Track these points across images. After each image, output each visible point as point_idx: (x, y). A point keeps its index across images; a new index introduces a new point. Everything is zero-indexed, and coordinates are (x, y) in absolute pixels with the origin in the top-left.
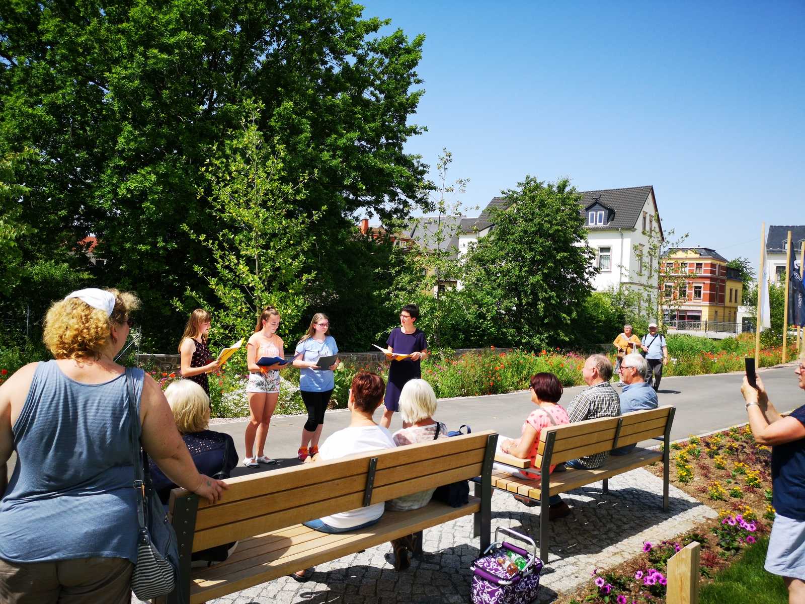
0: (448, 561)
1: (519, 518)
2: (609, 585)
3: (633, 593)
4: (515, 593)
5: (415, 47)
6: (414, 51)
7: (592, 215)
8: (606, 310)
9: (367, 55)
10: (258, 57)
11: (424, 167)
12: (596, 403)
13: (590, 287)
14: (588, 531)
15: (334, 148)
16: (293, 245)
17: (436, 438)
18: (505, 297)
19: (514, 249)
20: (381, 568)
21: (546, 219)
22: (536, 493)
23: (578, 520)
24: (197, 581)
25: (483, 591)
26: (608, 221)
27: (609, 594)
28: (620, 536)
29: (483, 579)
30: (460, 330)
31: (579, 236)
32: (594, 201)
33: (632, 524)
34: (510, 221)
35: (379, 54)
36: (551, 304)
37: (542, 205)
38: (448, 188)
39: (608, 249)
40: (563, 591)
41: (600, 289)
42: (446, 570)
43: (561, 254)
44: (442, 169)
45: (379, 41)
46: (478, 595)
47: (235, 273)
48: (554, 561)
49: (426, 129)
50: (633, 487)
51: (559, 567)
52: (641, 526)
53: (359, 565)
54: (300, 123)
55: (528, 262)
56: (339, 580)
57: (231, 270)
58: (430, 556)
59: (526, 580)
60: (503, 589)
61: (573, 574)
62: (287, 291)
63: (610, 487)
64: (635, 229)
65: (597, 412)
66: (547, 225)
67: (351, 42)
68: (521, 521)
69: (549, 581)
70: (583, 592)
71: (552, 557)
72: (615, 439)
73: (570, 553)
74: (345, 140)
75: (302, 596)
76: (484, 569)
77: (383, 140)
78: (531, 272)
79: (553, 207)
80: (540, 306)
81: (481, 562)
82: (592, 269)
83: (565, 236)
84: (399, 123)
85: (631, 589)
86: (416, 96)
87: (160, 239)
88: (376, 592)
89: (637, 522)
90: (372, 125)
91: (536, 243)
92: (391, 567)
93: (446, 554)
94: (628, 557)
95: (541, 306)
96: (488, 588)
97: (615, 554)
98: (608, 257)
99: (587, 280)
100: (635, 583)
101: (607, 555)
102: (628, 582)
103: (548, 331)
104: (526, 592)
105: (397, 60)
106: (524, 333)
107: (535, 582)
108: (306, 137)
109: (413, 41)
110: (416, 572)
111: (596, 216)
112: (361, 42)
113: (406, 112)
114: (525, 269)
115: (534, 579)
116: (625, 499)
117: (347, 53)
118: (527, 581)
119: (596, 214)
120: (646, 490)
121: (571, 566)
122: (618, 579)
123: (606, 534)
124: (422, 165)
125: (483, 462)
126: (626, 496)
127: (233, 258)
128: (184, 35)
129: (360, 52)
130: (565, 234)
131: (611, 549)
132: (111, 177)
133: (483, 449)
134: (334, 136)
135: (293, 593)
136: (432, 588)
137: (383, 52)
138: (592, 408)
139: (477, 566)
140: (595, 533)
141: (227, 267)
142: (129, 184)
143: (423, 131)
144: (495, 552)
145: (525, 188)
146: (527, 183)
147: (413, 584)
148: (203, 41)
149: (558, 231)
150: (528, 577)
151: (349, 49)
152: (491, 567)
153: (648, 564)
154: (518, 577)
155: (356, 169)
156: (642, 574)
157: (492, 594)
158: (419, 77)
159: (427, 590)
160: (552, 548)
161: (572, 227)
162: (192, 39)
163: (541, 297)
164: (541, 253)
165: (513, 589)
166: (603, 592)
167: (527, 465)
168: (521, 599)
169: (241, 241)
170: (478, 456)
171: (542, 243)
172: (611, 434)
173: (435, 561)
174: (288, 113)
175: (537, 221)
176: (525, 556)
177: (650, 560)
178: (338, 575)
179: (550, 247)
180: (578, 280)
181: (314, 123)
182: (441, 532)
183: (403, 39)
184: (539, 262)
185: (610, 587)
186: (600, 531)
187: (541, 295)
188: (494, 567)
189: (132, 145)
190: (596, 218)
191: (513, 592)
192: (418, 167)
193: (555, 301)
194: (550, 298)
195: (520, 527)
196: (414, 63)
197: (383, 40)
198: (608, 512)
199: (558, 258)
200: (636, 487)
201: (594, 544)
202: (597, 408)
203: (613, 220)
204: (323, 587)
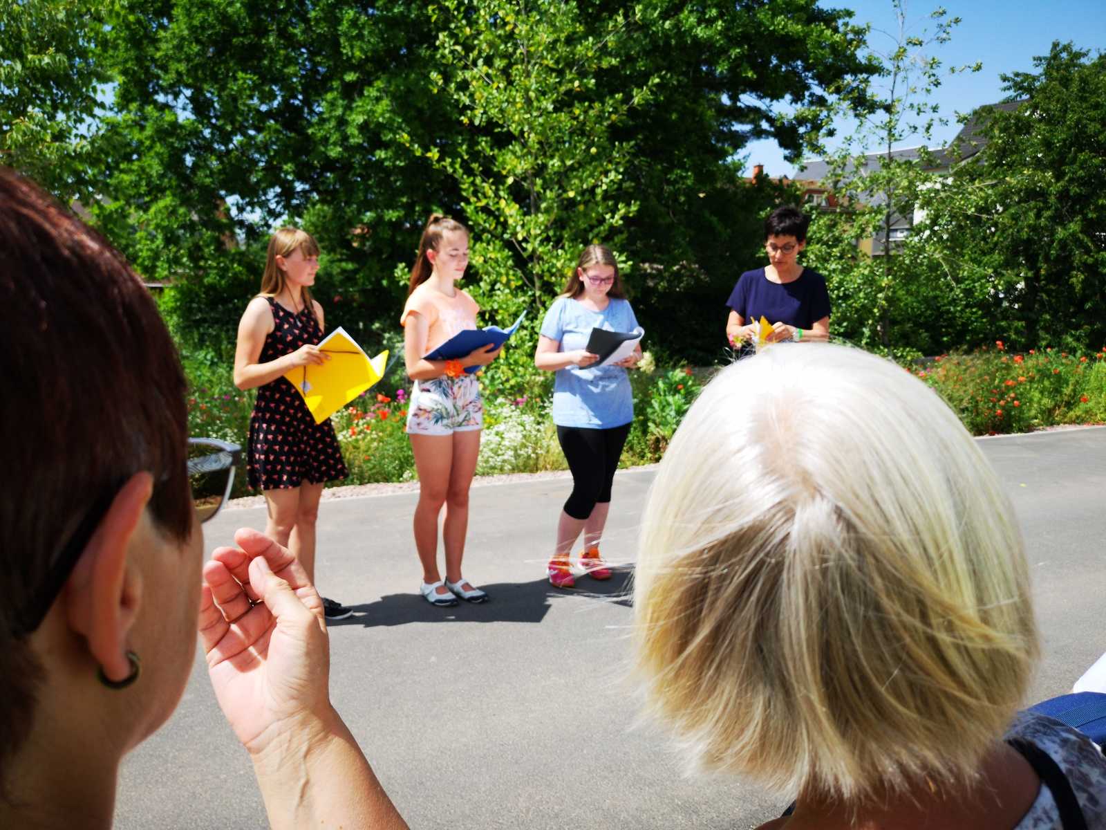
11: (858, 33)
16: (596, 157)
55: (1054, 201)
57: (490, 213)
78: (1060, 219)
80: (1074, 280)
91: (1072, 162)
95: (1077, 279)
146: (1054, 57)
163: (1077, 264)
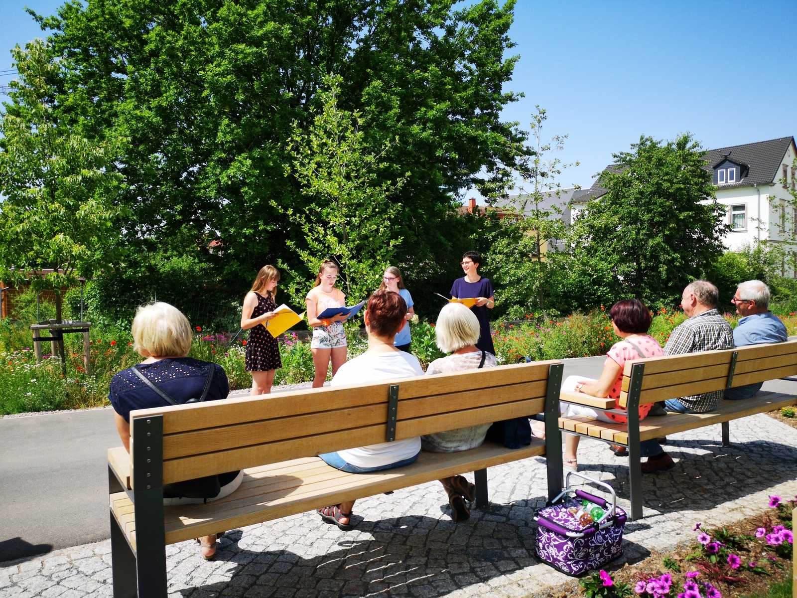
0: (518, 513)
1: (613, 470)
2: (718, 542)
3: (752, 554)
4: (589, 547)
5: (506, 11)
6: (505, 15)
7: (722, 173)
8: (742, 270)
9: (456, 25)
10: (349, 44)
11: (523, 134)
12: (702, 334)
13: (720, 246)
14: (698, 485)
15: (424, 121)
16: (378, 213)
17: (481, 366)
18: (623, 260)
19: (630, 213)
20: (437, 518)
21: (666, 178)
22: (623, 437)
23: (687, 474)
24: (182, 518)
25: (549, 543)
26: (741, 179)
27: (717, 553)
28: (741, 490)
29: (549, 531)
30: (573, 298)
31: (705, 193)
32: (723, 158)
33: (759, 478)
34: (624, 185)
35: (469, 23)
36: (675, 266)
37: (660, 163)
38: (544, 146)
39: (742, 207)
40: (658, 548)
41: (733, 249)
42: (514, 522)
43: (685, 214)
44: (537, 128)
45: (468, 10)
46: (544, 548)
47: (324, 244)
48: (651, 516)
49: (522, 96)
50: (762, 439)
51: (656, 523)
52: (771, 480)
53: (413, 515)
54: (389, 100)
55: (646, 224)
56: (388, 529)
57: (320, 242)
58: (498, 507)
59: (604, 532)
60: (572, 542)
61: (674, 530)
62: (374, 258)
63: (732, 439)
64: (774, 184)
65: (704, 345)
66: (667, 184)
67: (439, 14)
68: (615, 474)
69: (640, 537)
70: (684, 551)
71: (647, 511)
72: (729, 377)
73: (673, 508)
74: (434, 112)
75: (340, 544)
76: (549, 519)
77: (477, 111)
78: (651, 236)
79: (672, 165)
80: (661, 269)
81: (547, 512)
82: (722, 227)
83: (688, 194)
84: (494, 92)
85: (751, 549)
86: (511, 62)
87: (261, 222)
88: (425, 544)
89: (766, 476)
90: (463, 94)
91: (655, 203)
92: (448, 518)
93: (518, 506)
94: (751, 513)
95: (663, 269)
96: (555, 540)
97: (733, 510)
98: (743, 216)
99: (717, 239)
100: (756, 542)
101: (721, 511)
102: (747, 541)
103: (673, 295)
104: (605, 547)
105: (487, 26)
106: (646, 297)
107: (617, 537)
108: (396, 113)
109: (503, 5)
110: (476, 524)
111: (727, 174)
112: (448, 13)
113: (501, 80)
114: (642, 232)
115: (615, 533)
116: (752, 451)
117: (434, 25)
118: (606, 534)
119: (727, 172)
120: (780, 443)
121: (673, 523)
122: (730, 536)
123: (723, 487)
124: (520, 133)
125: (545, 396)
126: (754, 449)
127: (321, 230)
128: (271, 26)
129: (448, 23)
130: (688, 192)
131: (728, 505)
132: (214, 168)
133: (543, 382)
134: (423, 109)
135: (332, 541)
136: (493, 540)
137: (472, 20)
138: (697, 339)
139: (541, 516)
140: (708, 487)
141: (317, 239)
142: (229, 172)
143: (519, 97)
144: (566, 502)
145: (640, 148)
146: (642, 144)
147: (471, 536)
148: (289, 29)
149: (680, 189)
150: (607, 530)
151: (436, 21)
152: (560, 517)
153: (775, 521)
154: (592, 529)
155: (448, 138)
156: (764, 531)
157: (559, 547)
158: (512, 41)
159: (486, 542)
160: (650, 502)
161: (696, 184)
162: (279, 29)
163: (662, 260)
164: (661, 214)
165: (586, 542)
166: (710, 550)
167: (610, 406)
168: (598, 555)
169: (328, 214)
170: (538, 389)
171: (662, 203)
172: (723, 370)
173: (502, 512)
174: (377, 92)
175: (654, 180)
176: (604, 506)
177: (779, 517)
178: (387, 525)
179: (670, 207)
180: (707, 240)
181: (403, 98)
182: (516, 483)
183: (493, 5)
184: (659, 223)
185: (719, 545)
186: (714, 485)
187: (663, 257)
188: (564, 518)
189: (229, 138)
190: (727, 176)
191: (586, 546)
192: (516, 135)
193: (680, 263)
194: (674, 260)
195: (613, 480)
196: (506, 26)
197: (472, 9)
198: (728, 466)
199: (682, 217)
200: (767, 440)
201: (705, 499)
202: (704, 340)
203: (746, 176)
204: (367, 536)
